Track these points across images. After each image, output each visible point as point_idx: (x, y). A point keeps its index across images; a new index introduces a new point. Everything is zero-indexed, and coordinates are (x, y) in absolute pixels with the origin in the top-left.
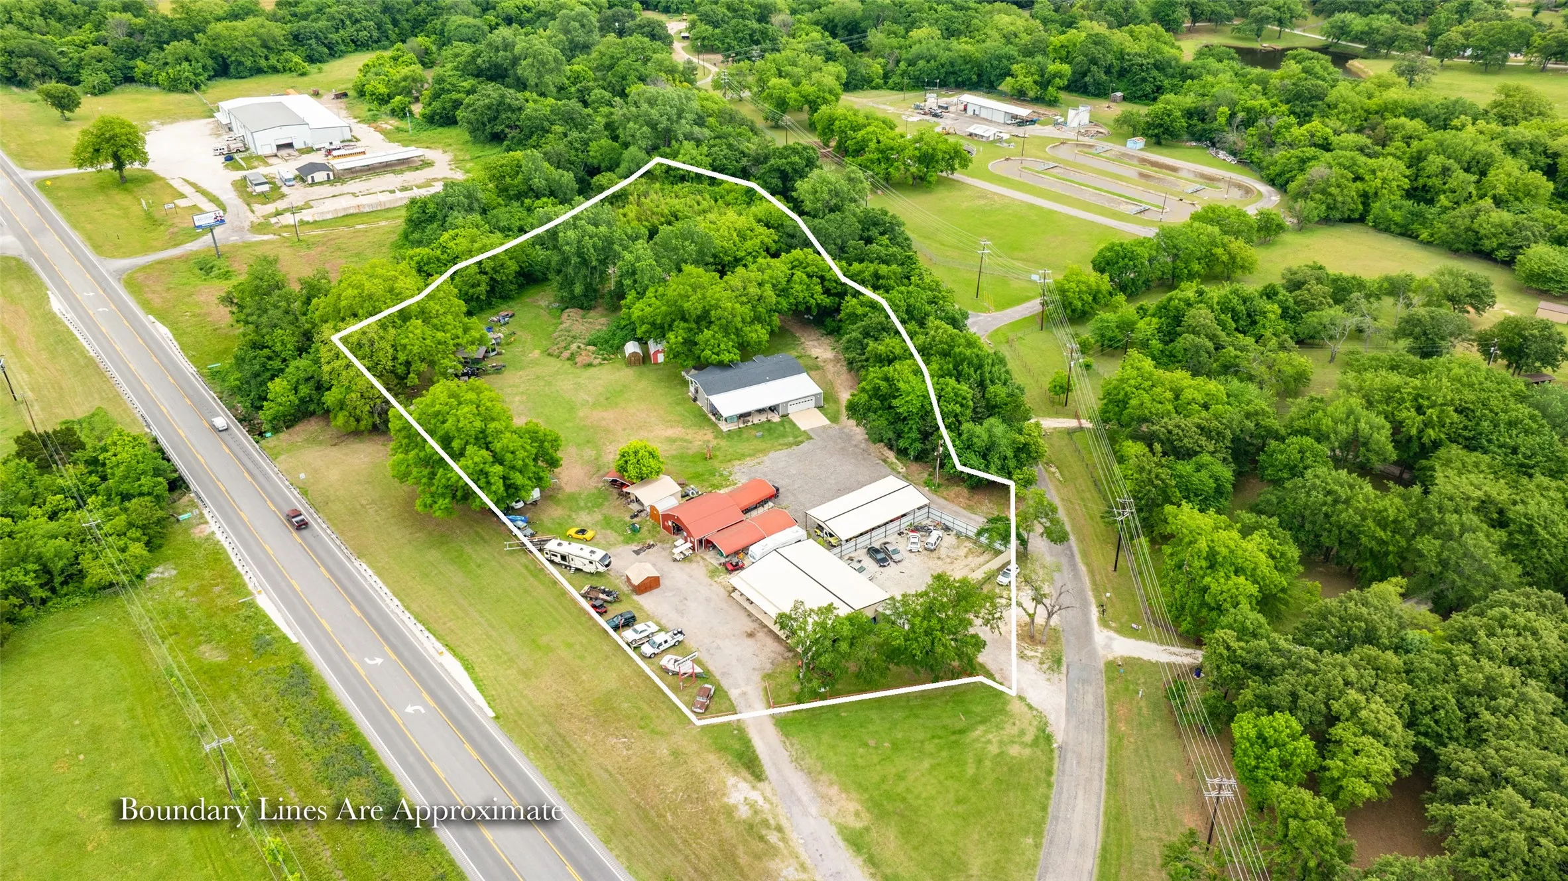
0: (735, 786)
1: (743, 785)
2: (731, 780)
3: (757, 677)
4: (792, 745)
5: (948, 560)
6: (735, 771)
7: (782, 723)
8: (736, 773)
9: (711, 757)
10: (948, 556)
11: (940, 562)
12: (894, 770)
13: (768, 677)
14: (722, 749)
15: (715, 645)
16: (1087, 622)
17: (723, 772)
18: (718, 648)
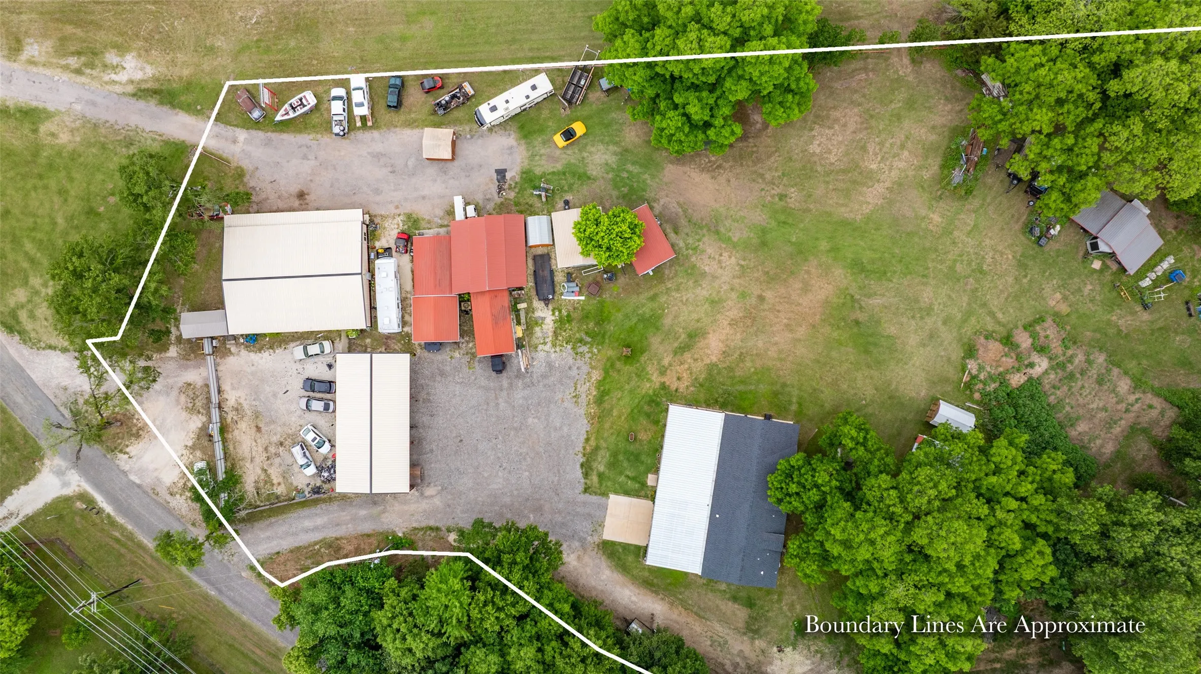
0: (142, 69)
1: (139, 76)
2: (150, 71)
3: (246, 164)
4: (154, 140)
5: (272, 450)
6: (158, 80)
7: (182, 150)
8: (156, 79)
9: (186, 72)
10: (277, 455)
11: (275, 439)
12: (73, 193)
13: (240, 174)
14: (189, 86)
15: (311, 157)
16: (98, 486)
17: (163, 69)
18: (305, 157)
